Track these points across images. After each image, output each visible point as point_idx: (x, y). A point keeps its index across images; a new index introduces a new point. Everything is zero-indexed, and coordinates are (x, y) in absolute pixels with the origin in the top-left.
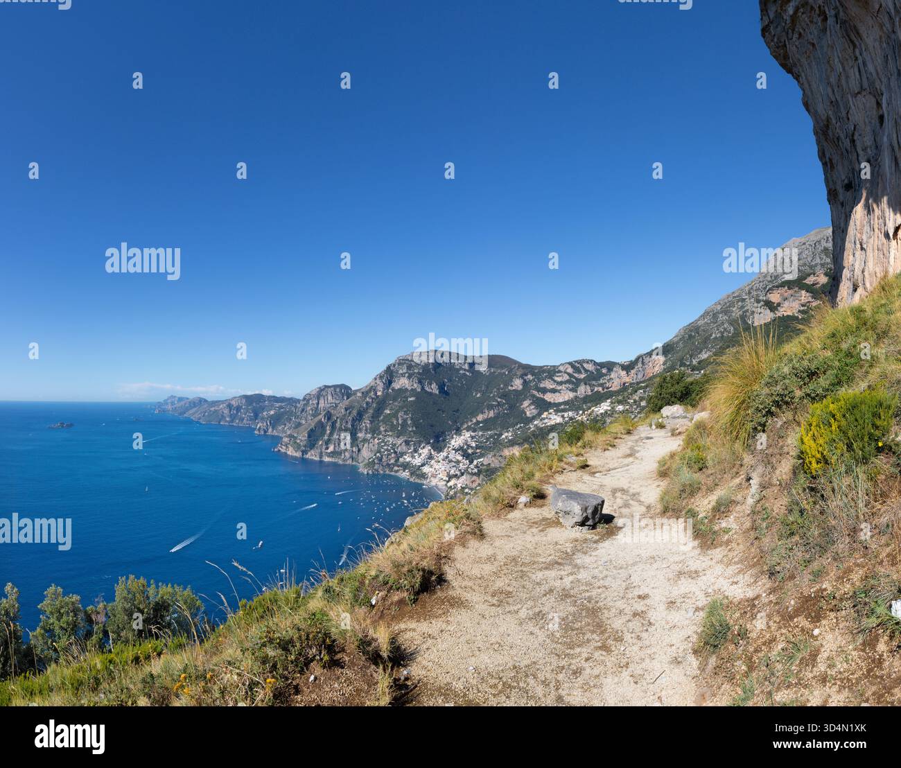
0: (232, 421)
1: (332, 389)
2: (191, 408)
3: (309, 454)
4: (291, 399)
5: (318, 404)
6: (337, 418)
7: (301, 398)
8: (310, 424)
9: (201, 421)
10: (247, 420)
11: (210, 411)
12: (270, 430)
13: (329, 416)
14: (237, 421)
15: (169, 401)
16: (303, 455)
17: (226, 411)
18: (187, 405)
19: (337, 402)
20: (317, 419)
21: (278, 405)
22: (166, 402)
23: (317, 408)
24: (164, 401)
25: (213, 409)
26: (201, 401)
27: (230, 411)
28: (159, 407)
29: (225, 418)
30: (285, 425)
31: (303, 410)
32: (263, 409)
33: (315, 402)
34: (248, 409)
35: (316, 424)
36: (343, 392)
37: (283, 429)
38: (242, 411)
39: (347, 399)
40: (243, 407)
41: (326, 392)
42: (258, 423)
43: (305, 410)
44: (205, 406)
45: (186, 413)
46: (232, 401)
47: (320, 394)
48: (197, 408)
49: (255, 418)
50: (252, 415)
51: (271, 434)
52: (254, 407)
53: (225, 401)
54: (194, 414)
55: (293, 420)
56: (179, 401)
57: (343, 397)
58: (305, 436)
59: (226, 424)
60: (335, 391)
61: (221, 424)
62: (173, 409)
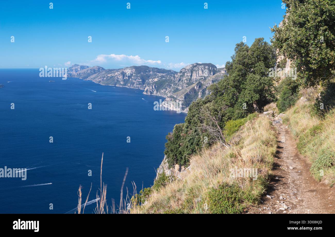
0: (125, 85)
1: (202, 66)
2: (92, 74)
4: (170, 71)
5: (191, 76)
6: (206, 87)
7: (179, 71)
8: (186, 90)
9: (101, 84)
10: (137, 84)
11: (108, 77)
12: (155, 92)
13: (200, 85)
14: (129, 85)
15: (74, 68)
17: (121, 77)
20: (191, 87)
21: (160, 75)
22: (71, 69)
23: (190, 79)
25: (109, 75)
26: (99, 70)
27: (123, 78)
29: (120, 82)
30: (166, 89)
31: (180, 80)
32: (148, 77)
33: (189, 74)
34: (137, 76)
35: (191, 90)
36: (210, 69)
37: (165, 92)
38: (133, 77)
39: (214, 74)
40: (134, 75)
41: (197, 68)
42: (145, 87)
43: (182, 80)
44: (104, 73)
45: (89, 77)
46: (124, 70)
47: (193, 69)
48: (97, 74)
49: (143, 83)
50: (141, 80)
51: (156, 95)
52: (142, 75)
53: (119, 69)
54: (94, 78)
55: (173, 86)
56: (82, 68)
57: (210, 73)
58: (183, 98)
59: (120, 86)
60: (205, 68)
61: (117, 86)
62: (77, 74)
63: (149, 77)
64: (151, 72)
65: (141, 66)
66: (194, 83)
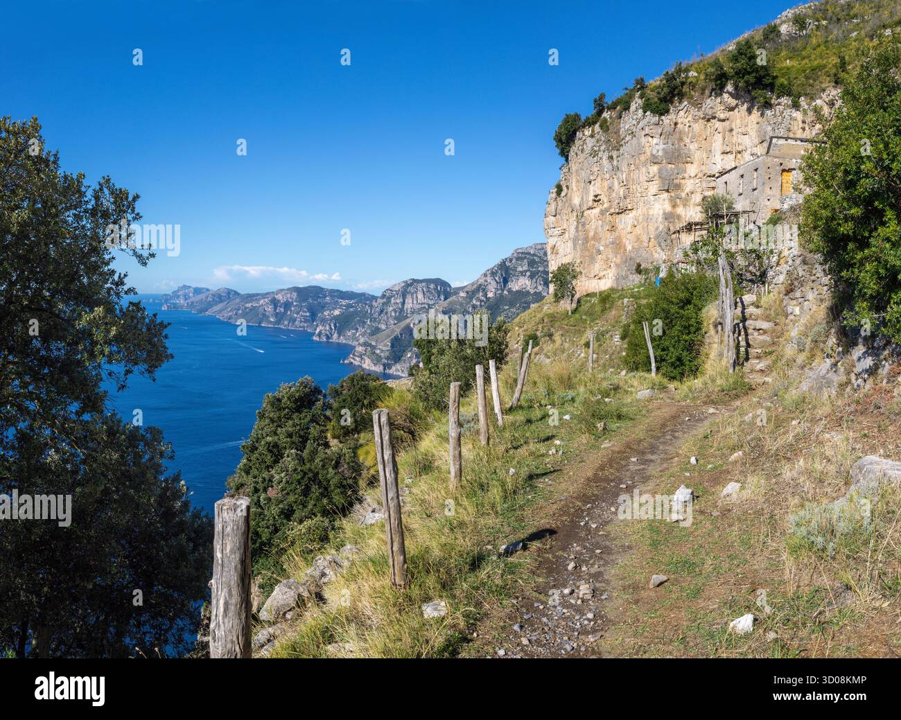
0: (278, 322)
1: (424, 284)
2: (216, 303)
3: (394, 368)
4: (363, 294)
5: (403, 303)
7: (379, 294)
8: (393, 331)
10: (301, 321)
11: (246, 308)
12: (335, 336)
14: (286, 323)
15: (181, 293)
16: (385, 369)
17: (270, 309)
18: (210, 299)
19: (431, 302)
21: (344, 302)
22: (176, 294)
23: (402, 310)
24: (174, 292)
25: (249, 305)
27: (275, 309)
28: (166, 301)
29: (268, 317)
30: (357, 329)
31: (382, 311)
32: (323, 307)
33: (399, 300)
34: (301, 306)
35: (403, 330)
36: (439, 289)
37: (354, 334)
38: (293, 309)
39: (445, 299)
40: (295, 304)
41: (414, 288)
42: (317, 326)
43: (385, 311)
44: (238, 300)
45: (209, 310)
46: (277, 294)
47: (405, 290)
48: (226, 303)
49: (312, 318)
50: (308, 314)
51: (337, 341)
52: (310, 304)
53: (267, 294)
54: (220, 311)
55: (368, 323)
56: (196, 292)
57: (439, 296)
58: (388, 345)
59: (269, 326)
60: (428, 287)
61: (263, 325)
62: (188, 303)
63: (325, 307)
64: (328, 298)
65: (309, 287)
66: (408, 317)
